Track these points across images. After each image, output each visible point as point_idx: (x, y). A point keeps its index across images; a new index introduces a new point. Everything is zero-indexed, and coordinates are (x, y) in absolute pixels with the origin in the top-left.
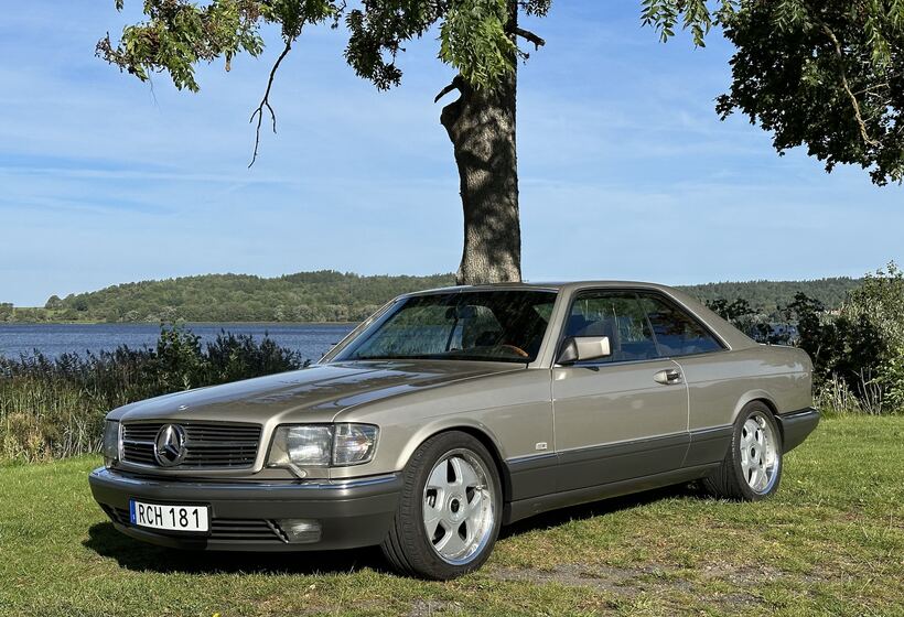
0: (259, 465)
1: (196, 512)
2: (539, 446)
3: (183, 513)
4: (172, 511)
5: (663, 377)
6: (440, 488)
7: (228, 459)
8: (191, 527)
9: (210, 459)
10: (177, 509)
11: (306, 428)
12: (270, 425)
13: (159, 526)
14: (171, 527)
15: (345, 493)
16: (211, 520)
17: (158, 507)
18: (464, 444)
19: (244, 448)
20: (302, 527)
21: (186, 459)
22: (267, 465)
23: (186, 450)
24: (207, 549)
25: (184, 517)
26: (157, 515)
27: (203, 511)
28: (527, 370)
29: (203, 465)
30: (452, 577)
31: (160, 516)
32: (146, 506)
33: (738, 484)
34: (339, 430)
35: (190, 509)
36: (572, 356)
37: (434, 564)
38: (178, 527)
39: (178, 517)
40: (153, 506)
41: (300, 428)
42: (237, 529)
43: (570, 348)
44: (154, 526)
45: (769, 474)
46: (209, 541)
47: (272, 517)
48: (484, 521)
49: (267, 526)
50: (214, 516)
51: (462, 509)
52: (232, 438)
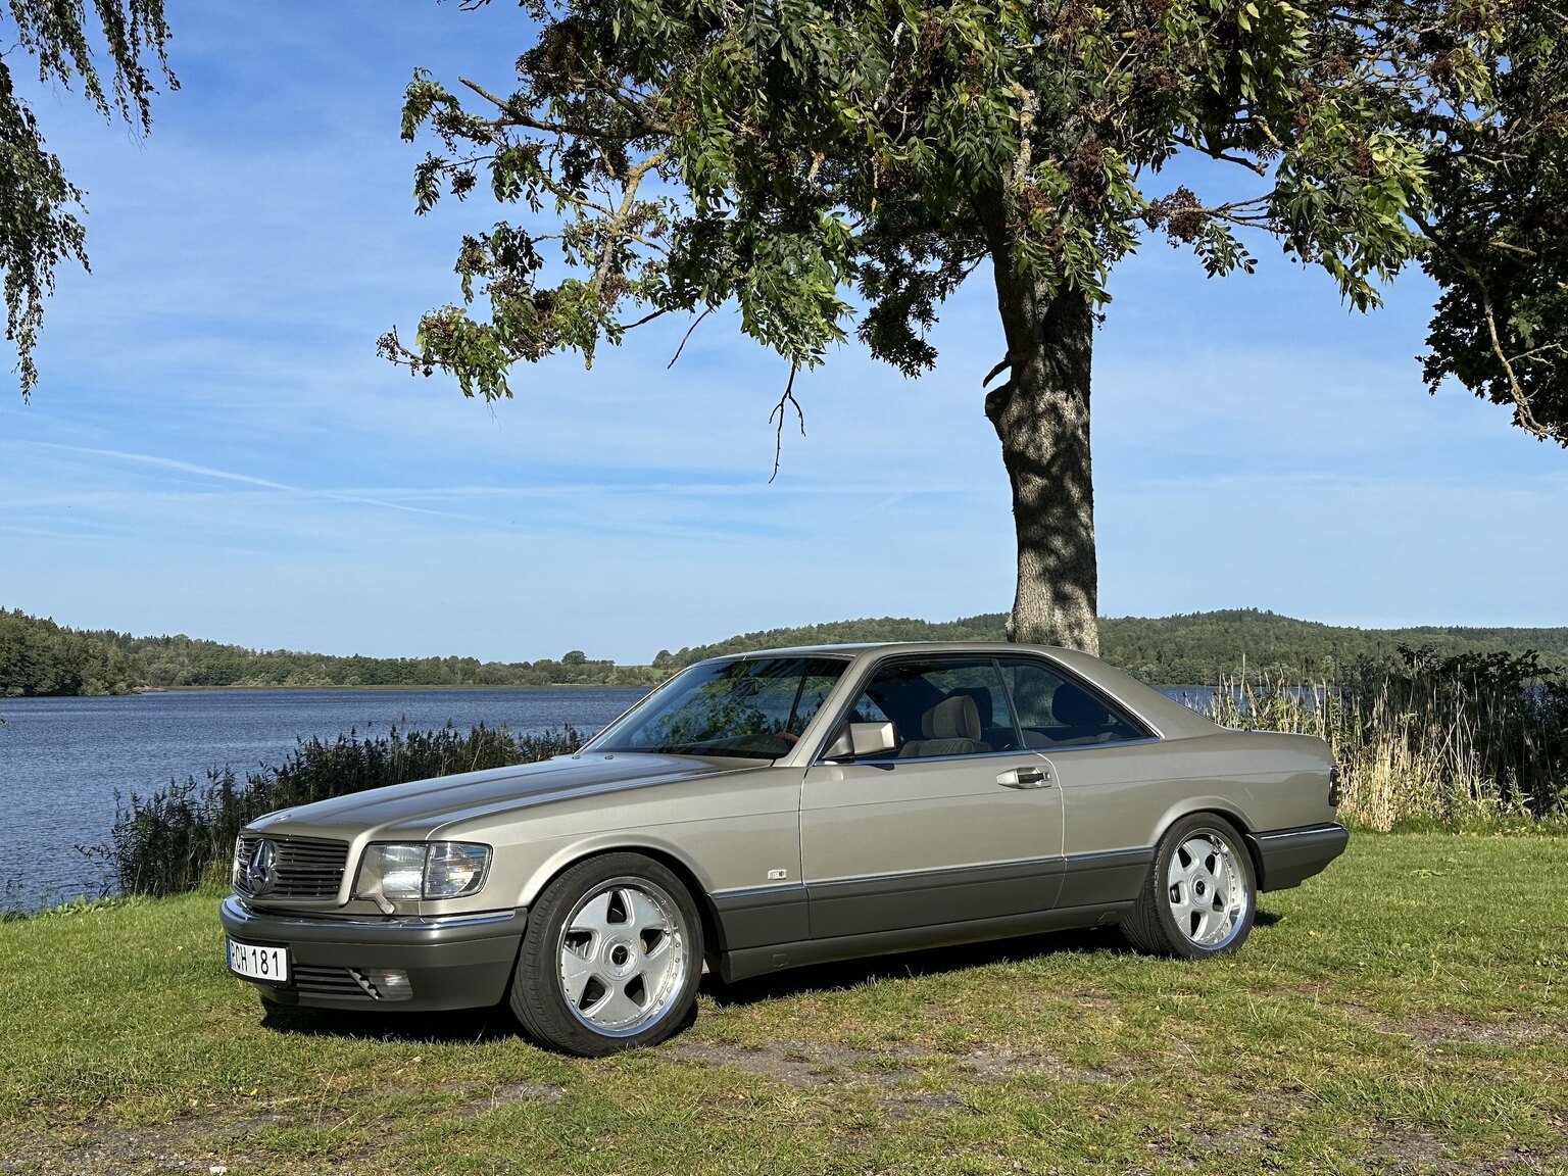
0: (344, 896)
1: (275, 955)
2: (774, 874)
3: (264, 956)
4: (255, 953)
5: (1011, 778)
6: (595, 931)
7: (316, 887)
8: (271, 976)
9: (304, 886)
10: (259, 950)
11: (399, 847)
12: (358, 844)
13: (245, 972)
14: (255, 974)
15: (438, 935)
16: (291, 966)
17: (243, 947)
19: (330, 873)
20: (393, 980)
21: (277, 885)
22: (353, 896)
24: (300, 1003)
25: (265, 962)
26: (242, 958)
27: (282, 953)
28: (771, 768)
29: (293, 893)
31: (245, 958)
32: (235, 945)
34: (433, 851)
35: (270, 951)
36: (844, 751)
38: (260, 975)
39: (260, 961)
40: (239, 945)
41: (394, 848)
42: (321, 979)
43: (842, 741)
44: (241, 971)
45: (1233, 920)
46: (301, 994)
47: (357, 966)
48: (677, 978)
49: (349, 976)
50: (294, 962)
52: (323, 859)
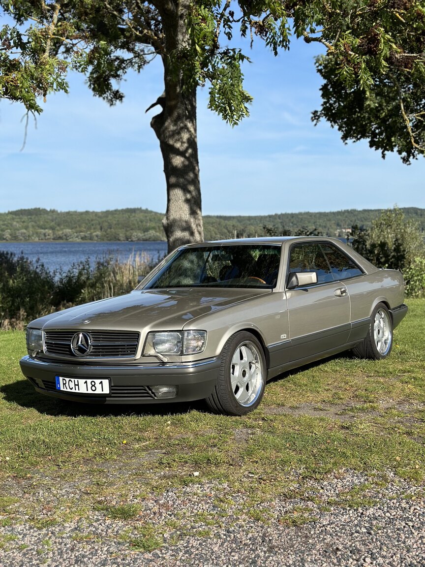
0: (138, 355)
1: (101, 383)
2: (283, 336)
3: (93, 383)
4: (86, 382)
5: (338, 292)
6: (236, 364)
7: (118, 352)
8: (99, 391)
9: (107, 352)
10: (89, 381)
11: (166, 333)
12: (144, 331)
13: (77, 391)
14: (85, 392)
15: (191, 370)
16: (110, 386)
17: (76, 380)
18: (248, 338)
19: (128, 345)
20: (164, 390)
21: (92, 352)
22: (143, 355)
23: (92, 347)
24: (106, 403)
25: (94, 386)
26: (75, 385)
27: (106, 382)
28: (272, 293)
29: (102, 355)
30: (245, 414)
31: (78, 385)
32: (68, 379)
33: (373, 350)
34: (186, 334)
35: (97, 381)
36: (295, 284)
37: (236, 407)
38: (90, 391)
39: (89, 386)
40: (73, 380)
41: (162, 333)
42: (126, 391)
43: (294, 279)
44: (73, 391)
45: (386, 343)
46: (107, 399)
47: (148, 385)
48: (258, 381)
49: (145, 390)
50: (112, 385)
51: (247, 375)
52: (120, 340)
